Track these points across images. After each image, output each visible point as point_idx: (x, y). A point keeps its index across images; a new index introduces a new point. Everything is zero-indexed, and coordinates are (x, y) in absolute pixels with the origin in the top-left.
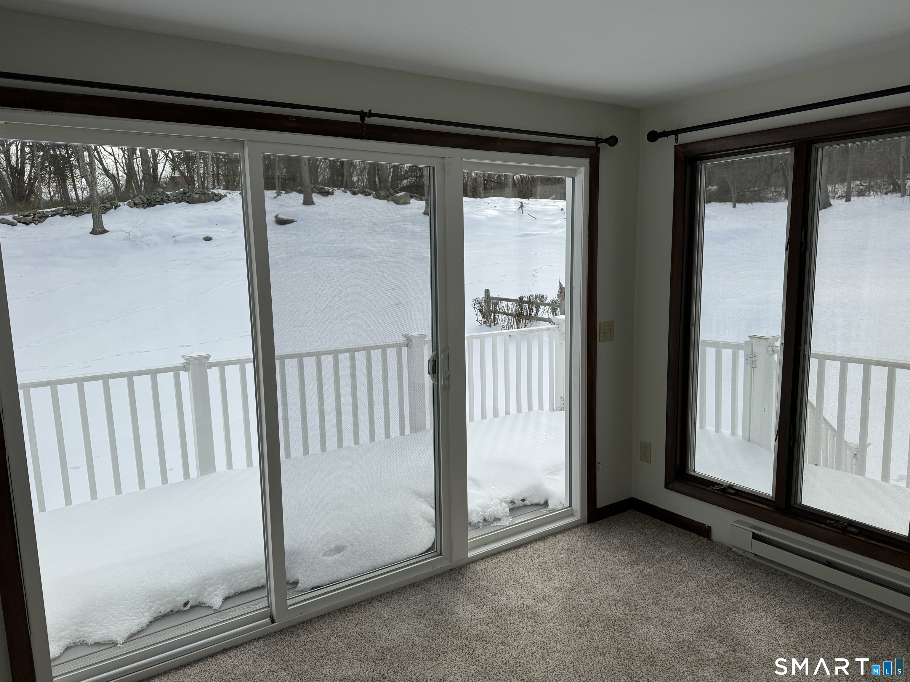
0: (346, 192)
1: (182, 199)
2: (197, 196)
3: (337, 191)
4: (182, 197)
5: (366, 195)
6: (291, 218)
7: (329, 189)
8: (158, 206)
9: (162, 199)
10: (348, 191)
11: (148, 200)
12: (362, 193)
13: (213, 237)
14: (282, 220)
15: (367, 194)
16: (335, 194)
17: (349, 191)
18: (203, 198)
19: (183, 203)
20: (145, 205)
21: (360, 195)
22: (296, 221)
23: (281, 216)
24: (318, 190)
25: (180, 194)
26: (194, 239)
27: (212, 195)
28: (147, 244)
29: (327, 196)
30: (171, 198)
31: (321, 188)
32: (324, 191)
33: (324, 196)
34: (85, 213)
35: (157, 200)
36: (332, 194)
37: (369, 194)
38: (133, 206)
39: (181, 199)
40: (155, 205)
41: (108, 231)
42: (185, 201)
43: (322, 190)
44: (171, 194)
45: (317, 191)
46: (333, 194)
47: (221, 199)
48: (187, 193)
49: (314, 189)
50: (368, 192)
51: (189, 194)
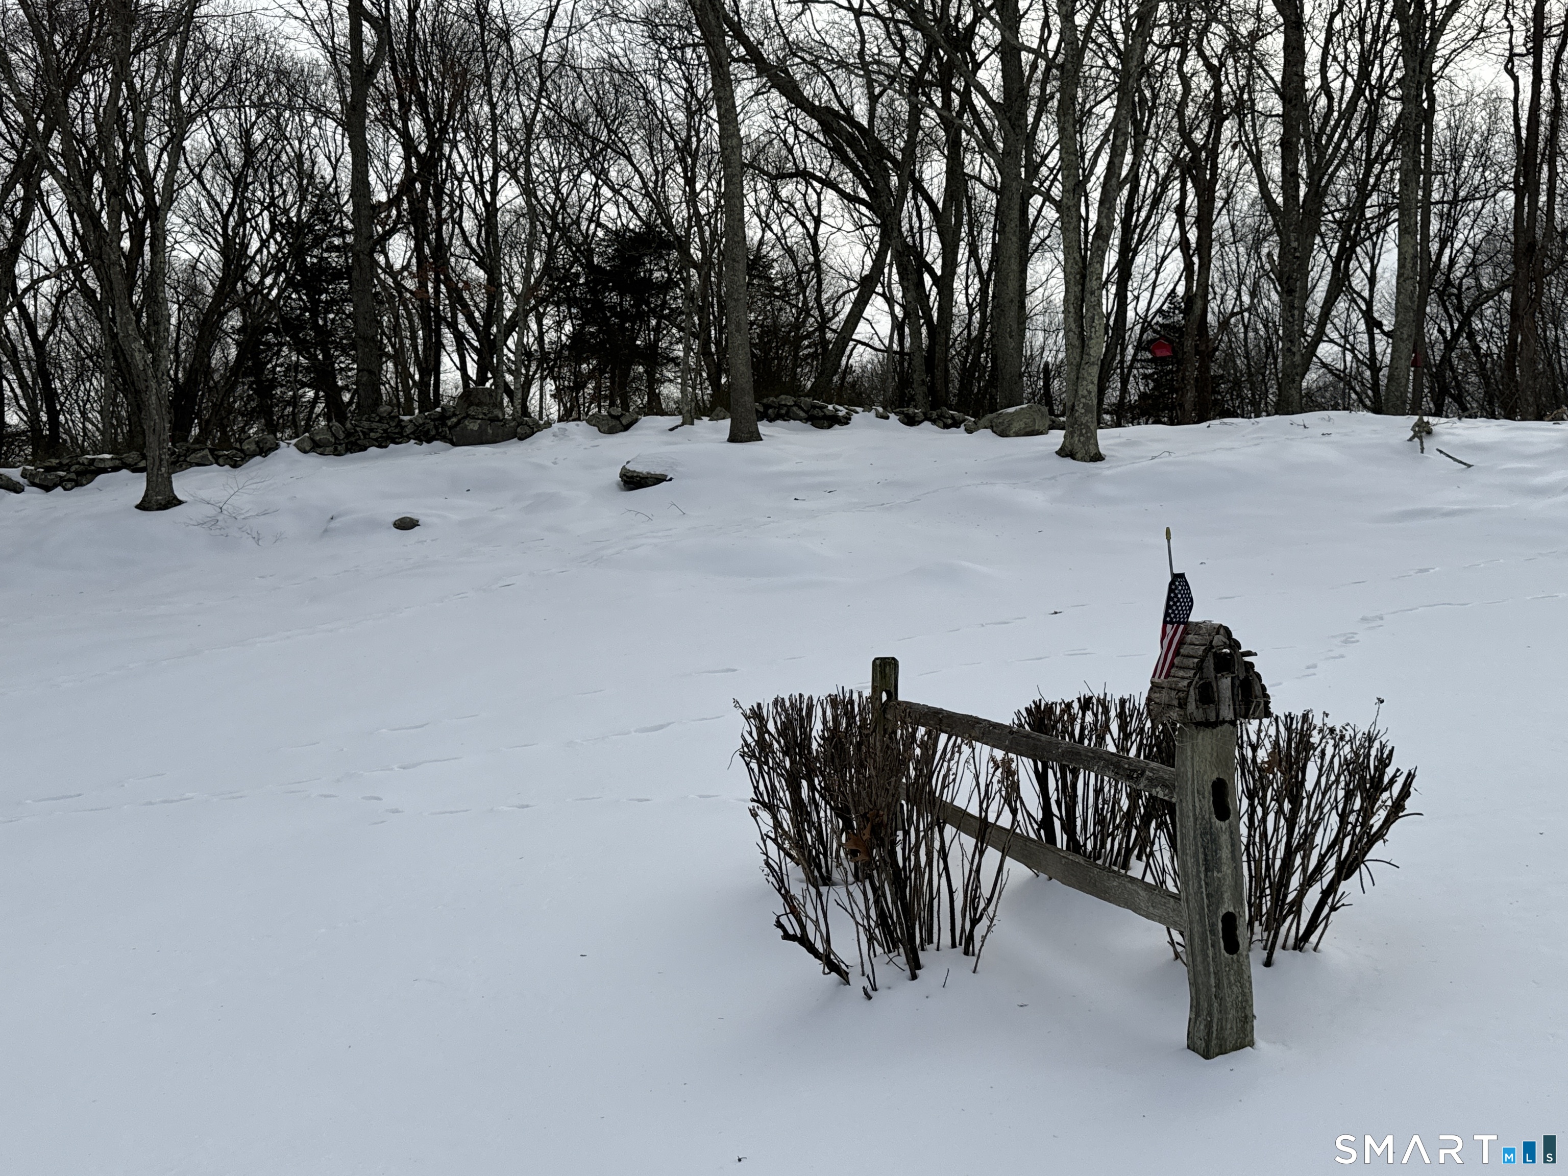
0: (887, 418)
1: (438, 433)
2: (474, 426)
3: (861, 414)
4: (436, 427)
5: (946, 426)
6: (657, 470)
7: (837, 410)
8: (373, 450)
9: (385, 431)
10: (892, 416)
11: (348, 434)
12: (934, 422)
13: (422, 520)
14: (632, 477)
15: (950, 421)
16: (852, 422)
17: (896, 413)
18: (490, 431)
19: (437, 444)
20: (339, 448)
21: (927, 424)
22: (671, 480)
23: (634, 467)
24: (806, 412)
25: (432, 420)
26: (371, 524)
27: (513, 424)
28: (255, 535)
29: (830, 427)
30: (408, 431)
31: (814, 407)
32: (821, 414)
33: (822, 427)
34: (191, 465)
35: (372, 434)
36: (845, 421)
37: (956, 424)
38: (308, 448)
39: (433, 433)
40: (364, 449)
41: (180, 502)
42: (444, 439)
43: (816, 412)
44: (411, 421)
45: (802, 414)
46: (847, 423)
47: (533, 433)
48: (449, 418)
49: (795, 409)
50: (952, 417)
51: (454, 420)
